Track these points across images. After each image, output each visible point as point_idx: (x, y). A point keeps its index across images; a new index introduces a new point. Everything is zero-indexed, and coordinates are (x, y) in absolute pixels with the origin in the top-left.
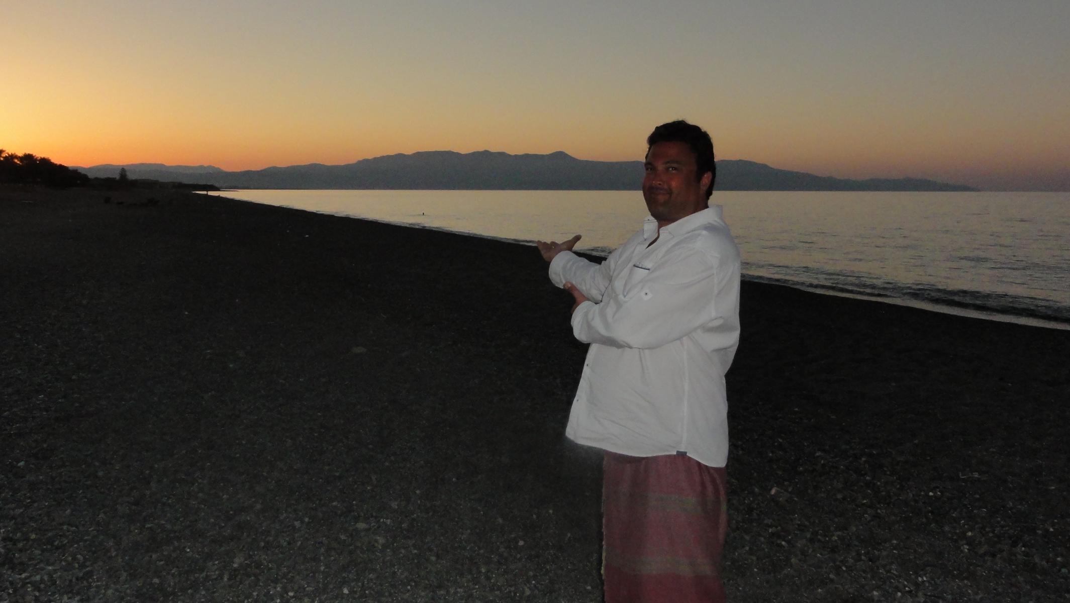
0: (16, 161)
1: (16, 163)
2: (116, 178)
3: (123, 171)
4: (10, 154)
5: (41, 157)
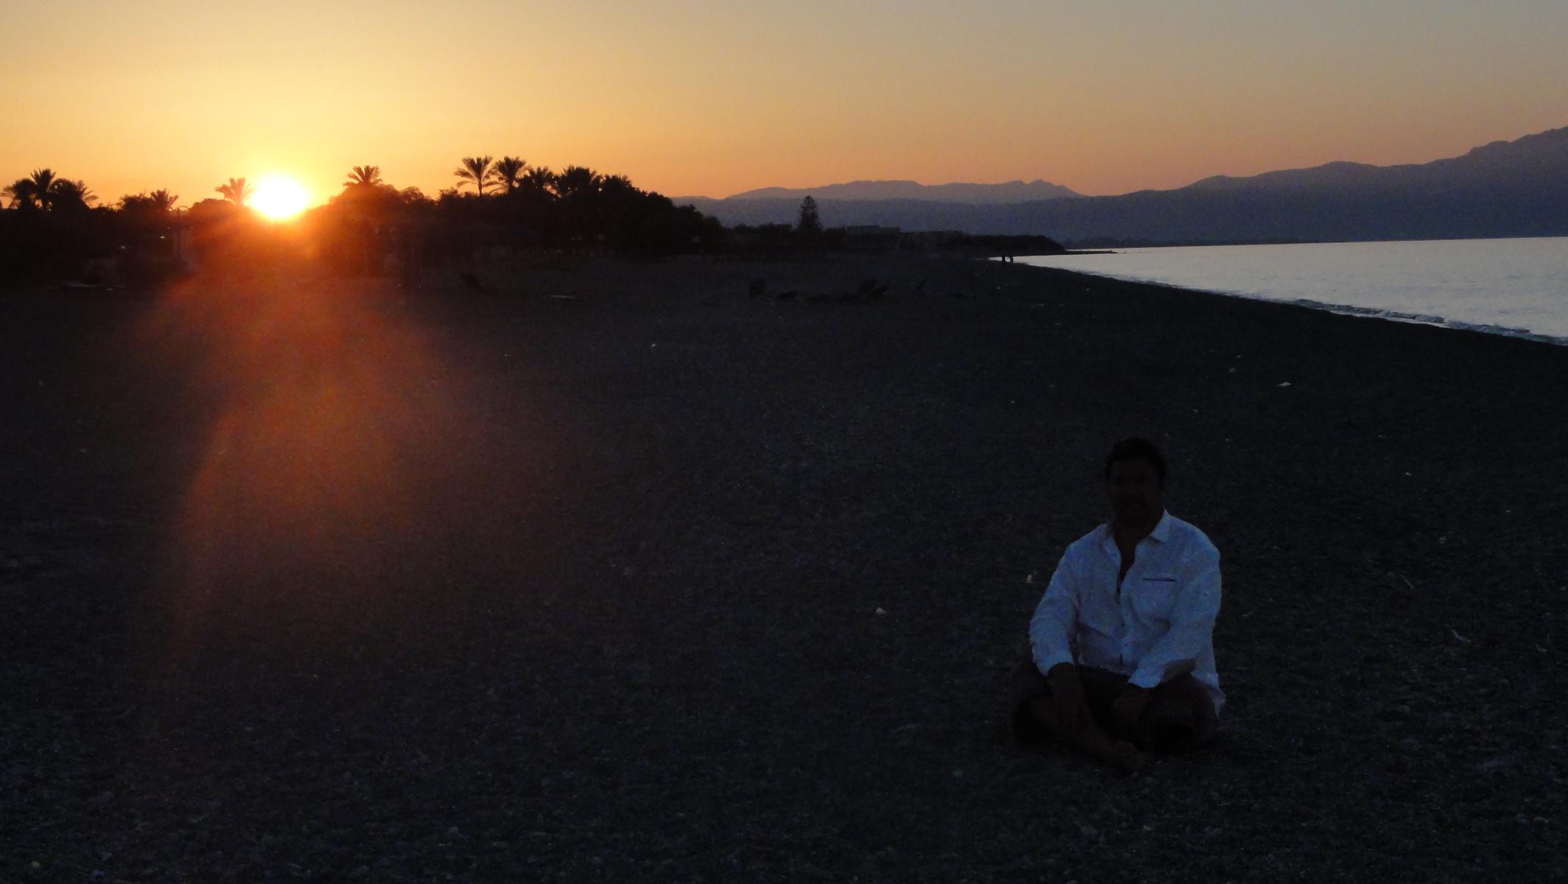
0: (549, 188)
1: (549, 193)
2: (788, 226)
3: (809, 207)
4: (535, 170)
5: (607, 177)
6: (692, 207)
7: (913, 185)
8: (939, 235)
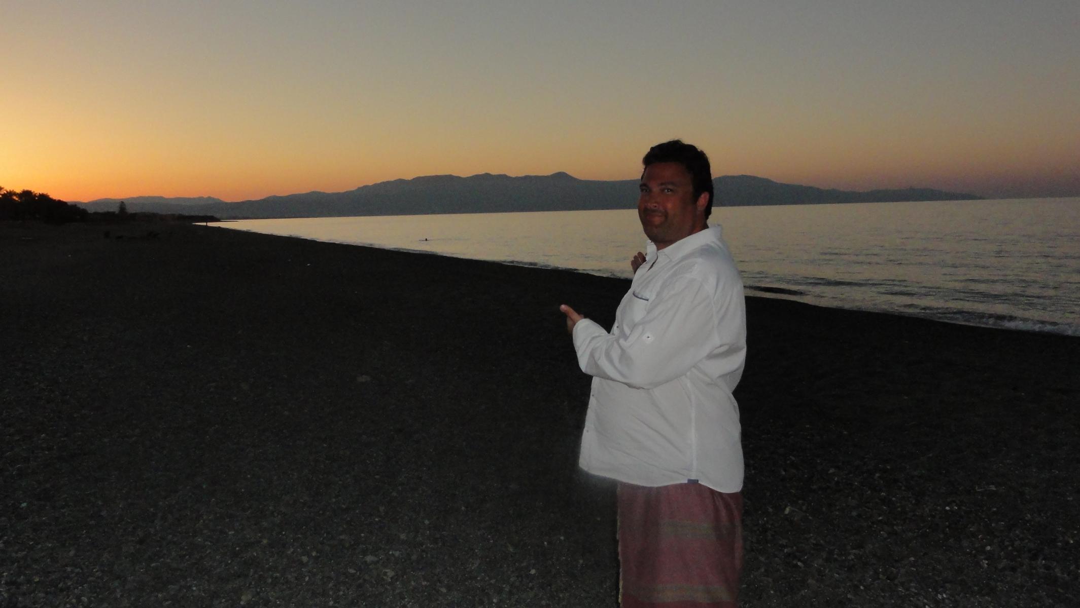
0: (15, 197)
1: (15, 200)
2: (115, 212)
3: (122, 205)
4: (8, 191)
5: (40, 194)
6: (76, 205)
7: (161, 198)
8: (173, 215)
